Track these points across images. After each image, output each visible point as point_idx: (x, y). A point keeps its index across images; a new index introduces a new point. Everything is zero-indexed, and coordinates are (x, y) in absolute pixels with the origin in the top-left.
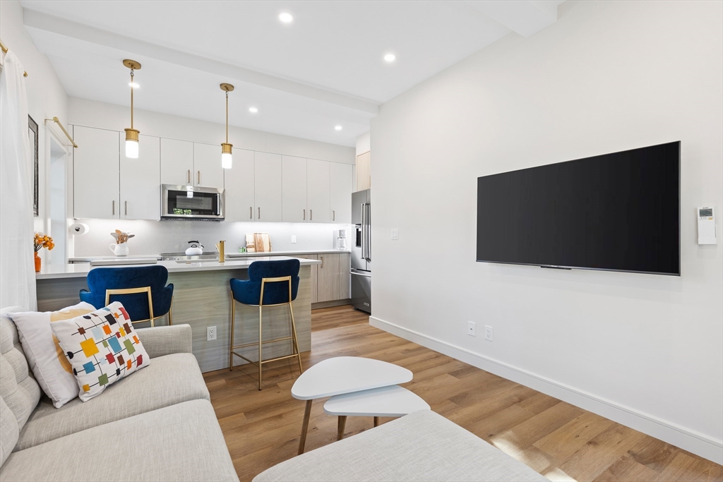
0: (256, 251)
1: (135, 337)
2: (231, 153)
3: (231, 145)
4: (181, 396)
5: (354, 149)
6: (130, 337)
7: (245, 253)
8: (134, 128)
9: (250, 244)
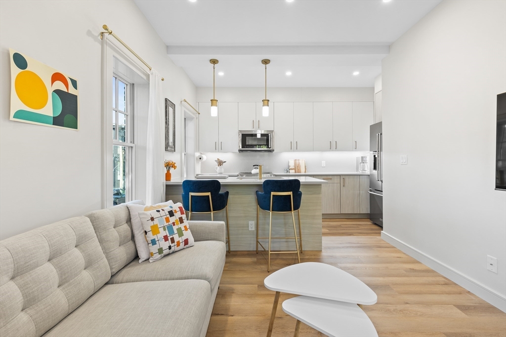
0: (295, 172)
1: (185, 227)
2: (268, 106)
3: (268, 101)
4: (194, 274)
5: (373, 89)
6: (182, 226)
7: (288, 174)
8: (215, 99)
9: (292, 167)
